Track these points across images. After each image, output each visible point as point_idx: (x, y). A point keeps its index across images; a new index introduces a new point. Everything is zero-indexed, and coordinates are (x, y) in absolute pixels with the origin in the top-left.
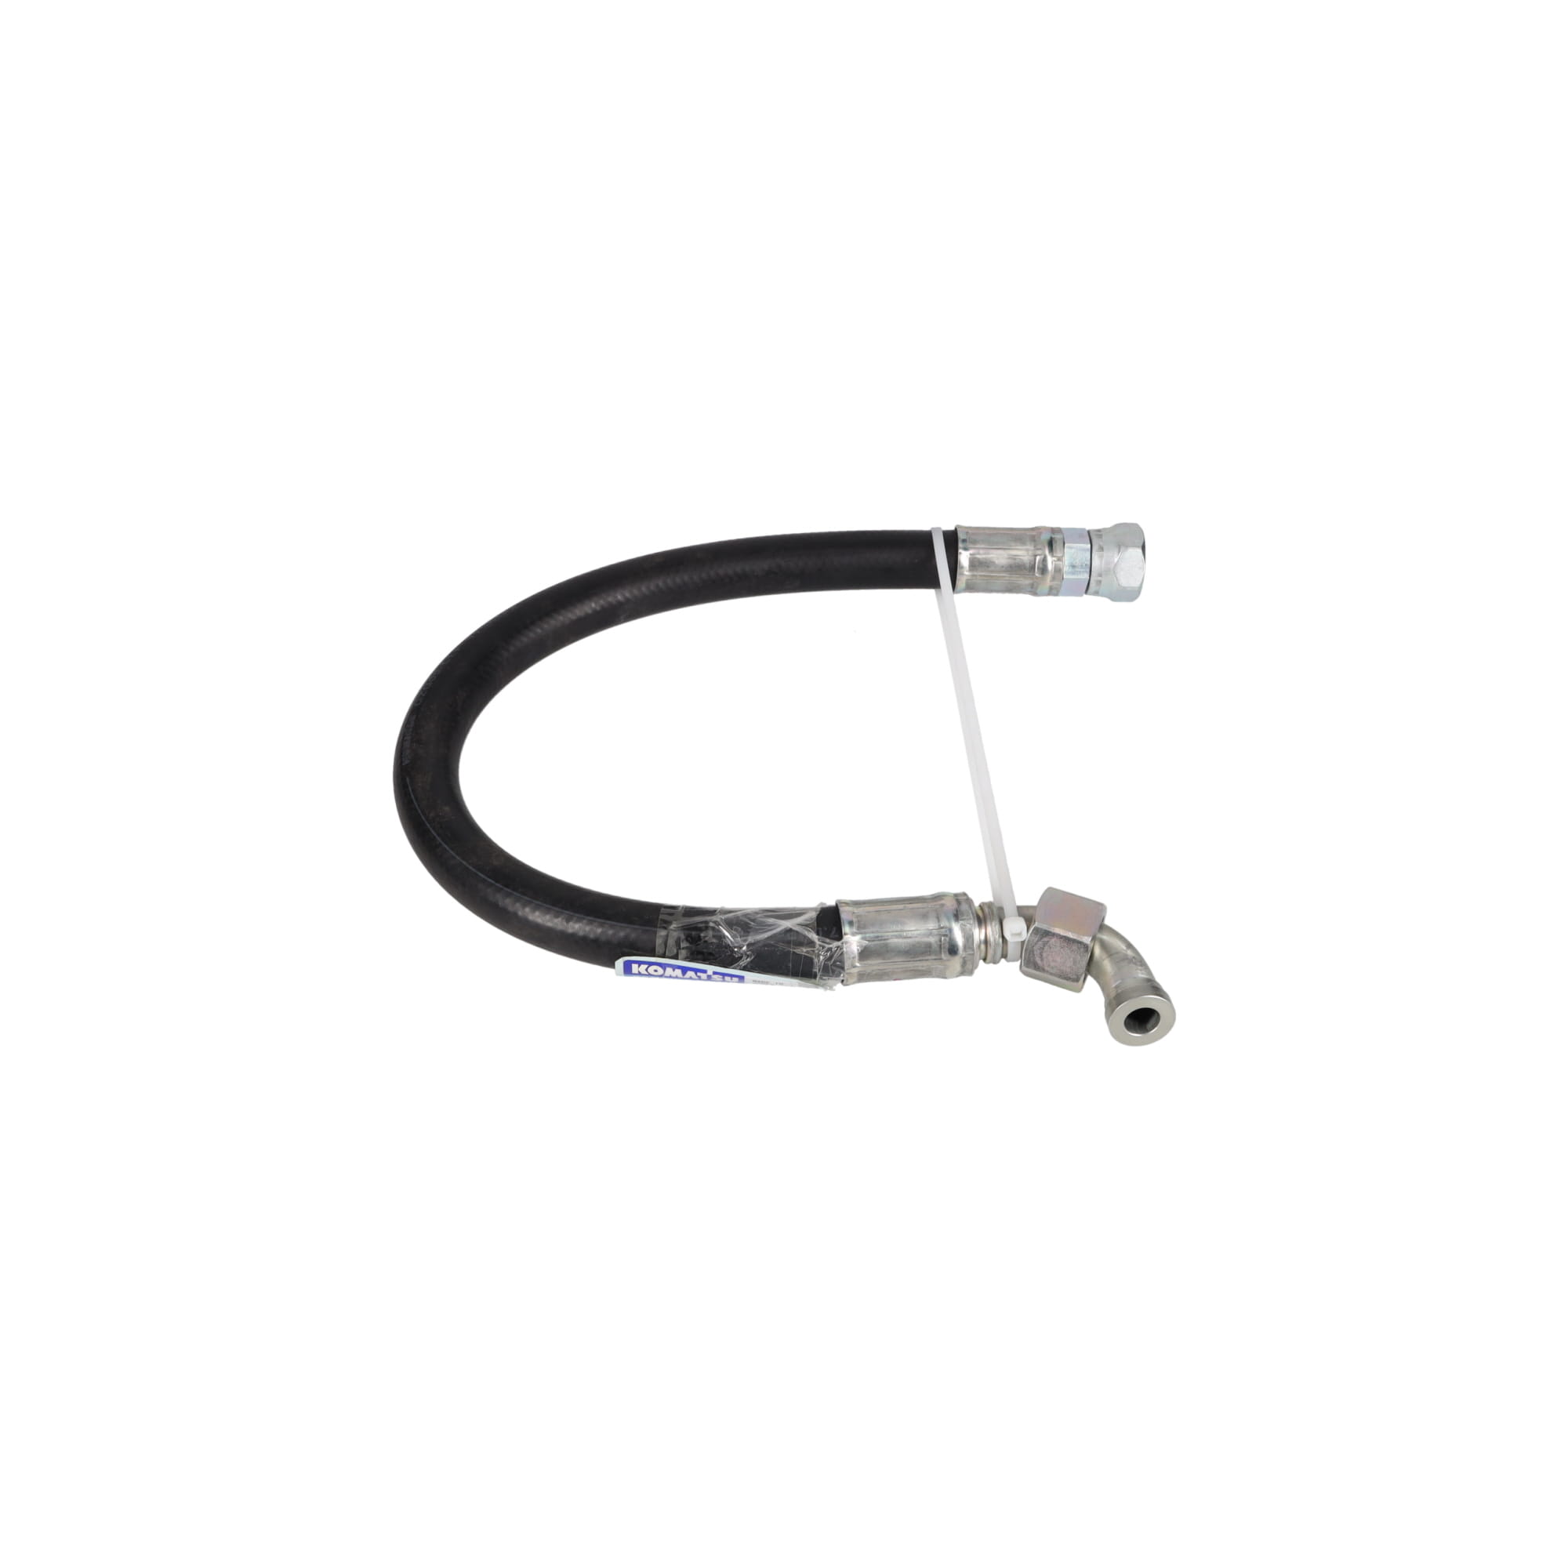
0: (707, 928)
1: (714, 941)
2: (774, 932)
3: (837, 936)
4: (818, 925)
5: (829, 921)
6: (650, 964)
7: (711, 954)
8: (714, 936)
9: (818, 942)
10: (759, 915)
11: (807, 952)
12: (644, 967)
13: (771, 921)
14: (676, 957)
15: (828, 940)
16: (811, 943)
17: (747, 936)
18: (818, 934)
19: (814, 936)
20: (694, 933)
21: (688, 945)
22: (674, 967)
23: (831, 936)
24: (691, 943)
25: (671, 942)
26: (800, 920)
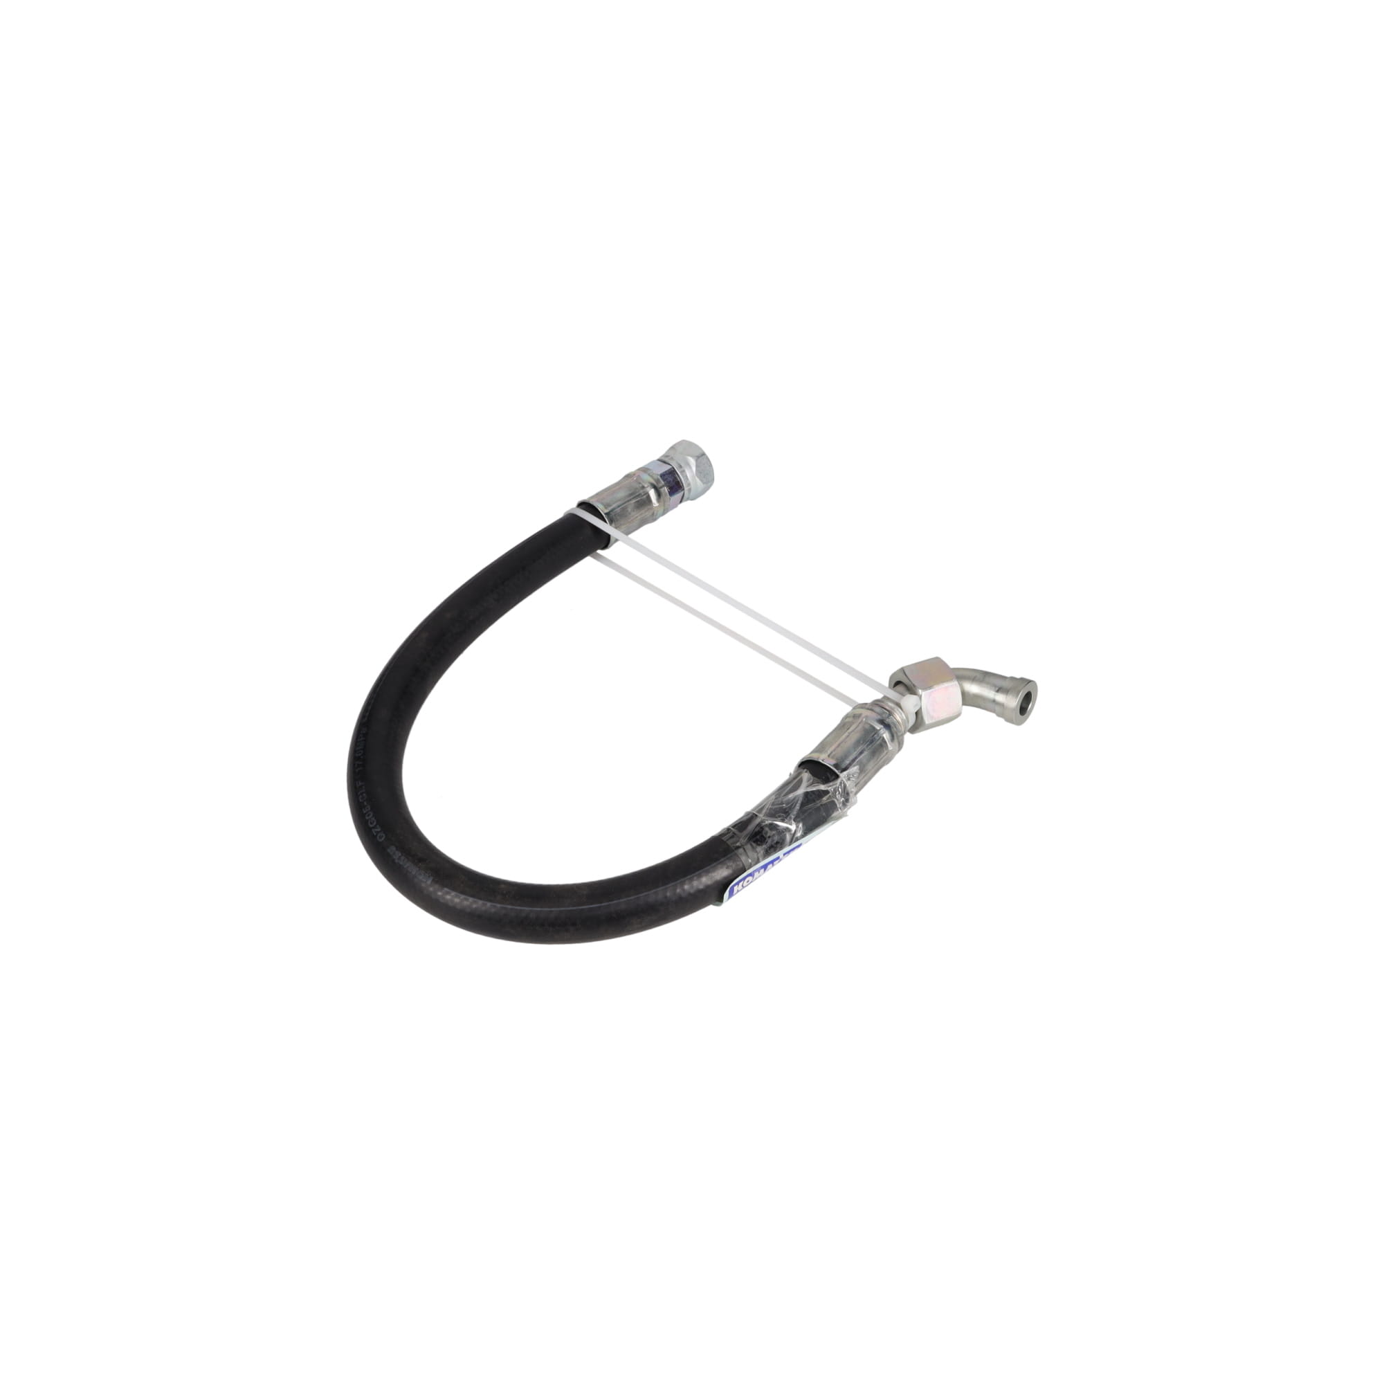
0: (762, 828)
1: (774, 833)
2: (799, 802)
3: (833, 777)
5: (817, 769)
6: (744, 879)
7: (777, 843)
8: (771, 830)
11: (828, 799)
12: (741, 884)
13: (791, 796)
14: (758, 862)
15: (833, 783)
16: (827, 792)
18: (824, 784)
20: (758, 837)
21: (762, 848)
22: (758, 870)
23: (831, 779)
24: (763, 846)
26: (805, 783)
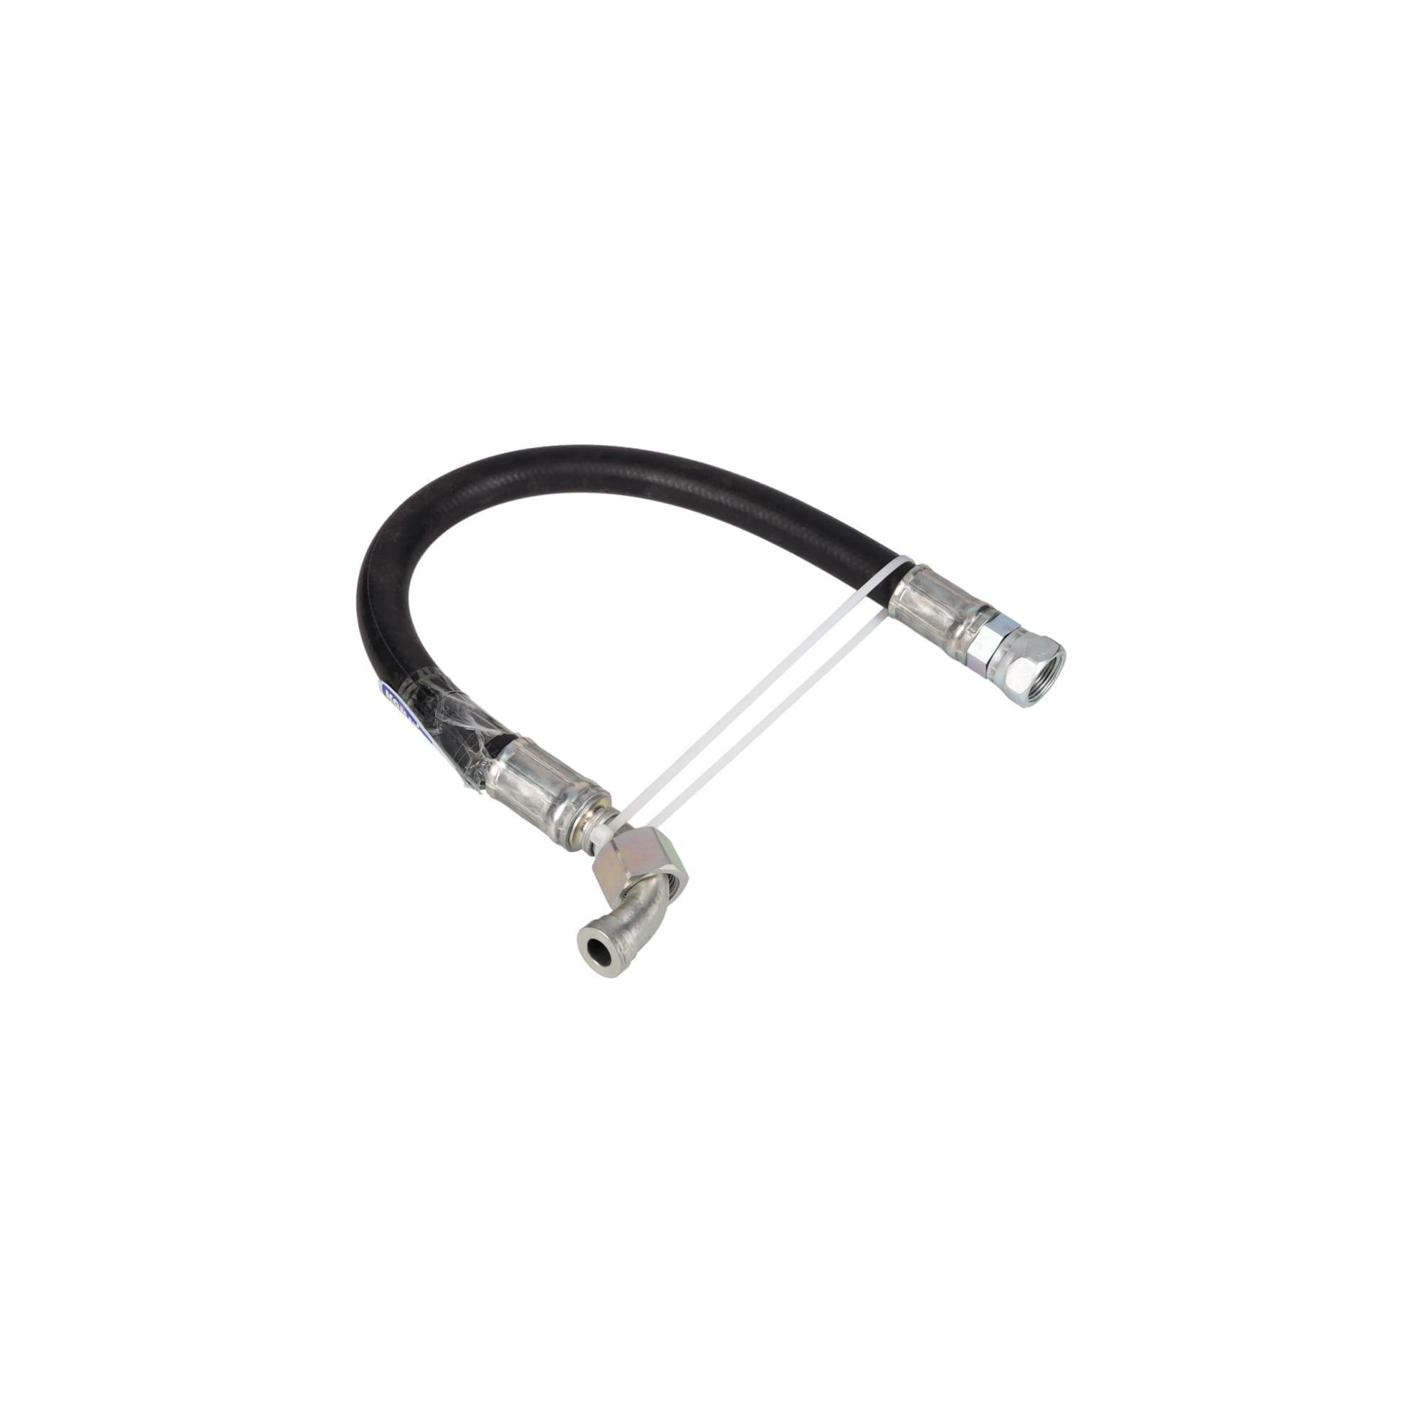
0: (434, 695)
1: (430, 706)
2: (463, 726)
3: (494, 755)
4: (491, 741)
5: (500, 742)
6: (394, 698)
8: (432, 704)
9: (481, 750)
10: (469, 710)
11: (470, 753)
13: (471, 718)
15: (488, 754)
16: (477, 749)
17: (449, 717)
18: (486, 746)
19: (482, 747)
20: (424, 693)
21: (416, 698)
23: (492, 754)
24: (418, 698)
25: (410, 689)
26: (485, 730)
